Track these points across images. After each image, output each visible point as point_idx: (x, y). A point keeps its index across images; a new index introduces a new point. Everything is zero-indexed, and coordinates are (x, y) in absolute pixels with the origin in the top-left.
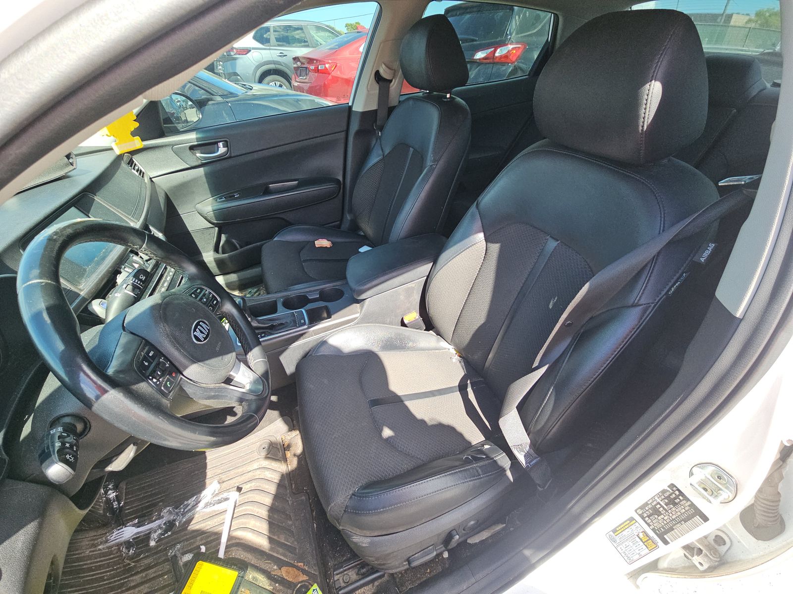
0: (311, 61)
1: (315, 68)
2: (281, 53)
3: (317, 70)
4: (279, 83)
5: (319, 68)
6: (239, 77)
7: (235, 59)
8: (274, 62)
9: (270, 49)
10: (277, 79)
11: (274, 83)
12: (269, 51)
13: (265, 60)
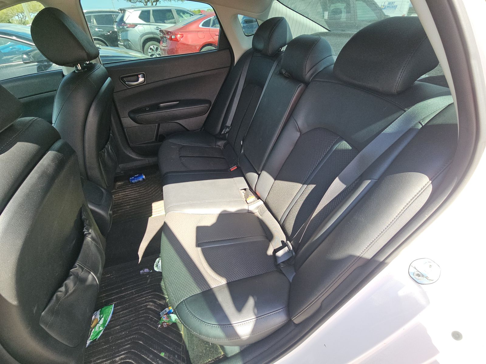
0: (168, 33)
1: (170, 37)
2: (157, 27)
3: (171, 39)
4: (156, 46)
5: (172, 38)
6: (130, 42)
7: (127, 31)
8: (152, 33)
9: (150, 25)
10: (155, 44)
11: (153, 46)
12: (149, 26)
13: (147, 31)
